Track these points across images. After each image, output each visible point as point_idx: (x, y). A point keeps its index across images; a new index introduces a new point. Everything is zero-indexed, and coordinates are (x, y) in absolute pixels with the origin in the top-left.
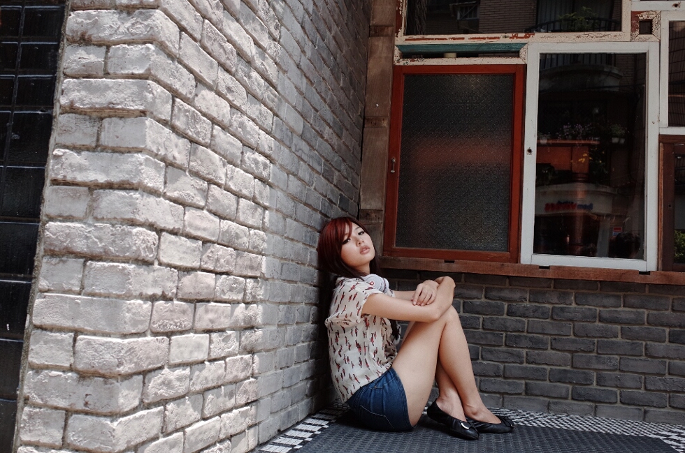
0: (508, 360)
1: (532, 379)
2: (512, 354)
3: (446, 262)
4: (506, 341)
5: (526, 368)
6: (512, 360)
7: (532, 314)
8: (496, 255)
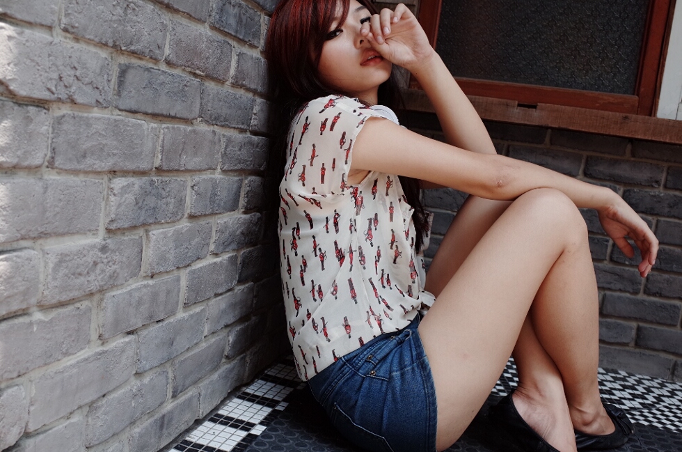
0: (612, 286)
1: (651, 322)
2: (621, 277)
3: (519, 105)
4: (612, 252)
5: (642, 302)
6: (619, 286)
7: (667, 210)
8: (612, 100)
